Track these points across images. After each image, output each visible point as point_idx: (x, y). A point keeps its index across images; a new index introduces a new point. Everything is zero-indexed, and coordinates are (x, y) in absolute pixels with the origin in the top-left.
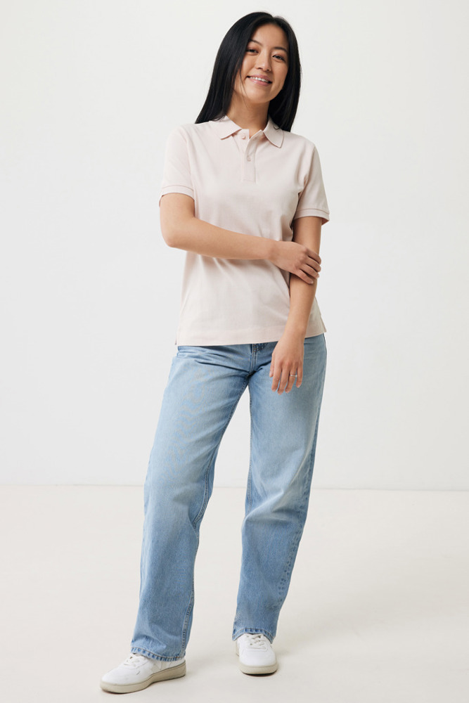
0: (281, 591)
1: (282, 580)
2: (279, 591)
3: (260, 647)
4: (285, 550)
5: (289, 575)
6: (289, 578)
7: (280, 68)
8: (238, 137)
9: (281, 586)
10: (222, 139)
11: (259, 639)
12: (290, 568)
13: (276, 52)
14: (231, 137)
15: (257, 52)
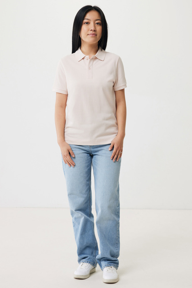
0: (117, 248)
1: (116, 244)
2: (116, 249)
3: (111, 272)
4: (115, 232)
5: (119, 241)
6: (119, 243)
7: (99, 28)
8: (85, 59)
9: (117, 246)
10: (79, 61)
11: (111, 268)
12: (119, 238)
13: (97, 22)
14: (82, 60)
15: (89, 23)
